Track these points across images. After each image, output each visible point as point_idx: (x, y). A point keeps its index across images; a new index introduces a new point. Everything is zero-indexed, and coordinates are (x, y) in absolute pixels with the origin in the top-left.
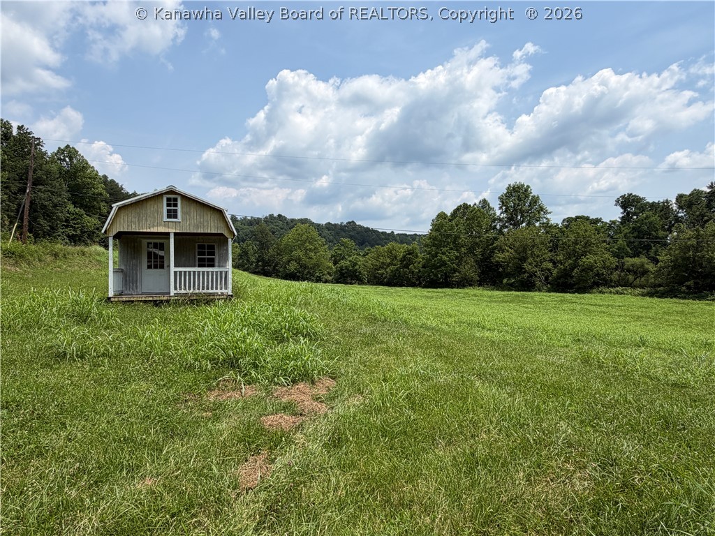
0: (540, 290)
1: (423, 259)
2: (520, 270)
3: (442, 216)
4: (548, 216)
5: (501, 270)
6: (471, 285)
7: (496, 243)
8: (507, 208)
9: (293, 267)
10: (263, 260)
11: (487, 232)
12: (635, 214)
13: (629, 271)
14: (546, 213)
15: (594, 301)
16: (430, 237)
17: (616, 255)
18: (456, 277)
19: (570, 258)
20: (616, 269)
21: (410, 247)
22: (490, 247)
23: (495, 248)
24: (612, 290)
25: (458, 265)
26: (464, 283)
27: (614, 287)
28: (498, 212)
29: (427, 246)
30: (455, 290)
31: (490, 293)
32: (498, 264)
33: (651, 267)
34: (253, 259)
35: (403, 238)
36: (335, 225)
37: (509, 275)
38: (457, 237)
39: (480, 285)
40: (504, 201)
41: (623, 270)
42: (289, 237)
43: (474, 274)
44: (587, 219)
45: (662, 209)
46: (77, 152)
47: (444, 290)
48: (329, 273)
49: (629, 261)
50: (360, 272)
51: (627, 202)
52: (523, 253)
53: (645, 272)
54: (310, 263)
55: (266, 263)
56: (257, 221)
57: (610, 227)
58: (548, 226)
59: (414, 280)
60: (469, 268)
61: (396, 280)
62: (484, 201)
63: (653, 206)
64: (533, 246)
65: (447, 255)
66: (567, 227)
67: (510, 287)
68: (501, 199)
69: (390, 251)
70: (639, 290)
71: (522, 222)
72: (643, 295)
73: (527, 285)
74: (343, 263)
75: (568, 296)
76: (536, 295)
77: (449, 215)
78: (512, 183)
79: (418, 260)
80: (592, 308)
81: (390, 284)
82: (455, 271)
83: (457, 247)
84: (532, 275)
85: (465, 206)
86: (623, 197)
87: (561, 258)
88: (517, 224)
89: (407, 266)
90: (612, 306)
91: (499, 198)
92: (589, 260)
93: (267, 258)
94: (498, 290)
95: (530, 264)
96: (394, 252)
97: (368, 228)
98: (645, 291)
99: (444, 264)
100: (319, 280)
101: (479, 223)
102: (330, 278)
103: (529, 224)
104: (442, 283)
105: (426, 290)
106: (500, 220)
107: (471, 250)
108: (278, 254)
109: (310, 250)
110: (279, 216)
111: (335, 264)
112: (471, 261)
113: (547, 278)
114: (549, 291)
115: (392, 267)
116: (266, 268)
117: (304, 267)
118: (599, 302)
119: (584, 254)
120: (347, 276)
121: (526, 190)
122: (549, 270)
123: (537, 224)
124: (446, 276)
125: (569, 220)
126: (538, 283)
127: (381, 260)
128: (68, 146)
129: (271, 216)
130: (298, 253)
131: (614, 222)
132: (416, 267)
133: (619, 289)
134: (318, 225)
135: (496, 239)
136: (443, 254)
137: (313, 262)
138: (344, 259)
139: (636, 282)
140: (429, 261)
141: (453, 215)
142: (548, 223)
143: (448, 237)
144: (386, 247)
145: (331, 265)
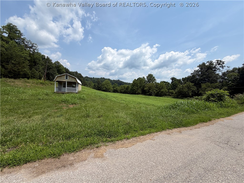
0: (153, 96)
2: (149, 92)
3: (135, 80)
4: (156, 81)
6: (140, 94)
8: (148, 79)
9: (104, 89)
10: (98, 87)
11: (144, 83)
12: (174, 81)
14: (156, 80)
16: (132, 84)
17: (168, 89)
18: (137, 92)
19: (159, 90)
21: (128, 86)
22: (144, 87)
24: (167, 96)
25: (137, 90)
26: (138, 94)
28: (146, 80)
29: (131, 86)
30: (136, 95)
31: (143, 96)
32: (145, 90)
34: (96, 87)
38: (137, 84)
39: (141, 94)
41: (169, 93)
42: (104, 83)
43: (140, 92)
45: (179, 81)
46: (59, 62)
47: (134, 95)
48: (112, 90)
49: (170, 91)
50: (118, 90)
51: (173, 79)
52: (150, 88)
53: (173, 93)
54: (108, 88)
55: (99, 88)
56: (99, 79)
58: (156, 83)
59: (128, 93)
60: (140, 91)
61: (125, 92)
62: (144, 77)
64: (152, 87)
65: (135, 88)
67: (148, 95)
68: (147, 77)
69: (124, 86)
70: (171, 97)
71: (151, 82)
73: (150, 95)
74: (114, 88)
78: (149, 74)
81: (123, 93)
82: (137, 91)
83: (137, 86)
84: (151, 93)
85: (140, 78)
89: (127, 90)
92: (162, 90)
93: (99, 86)
94: (145, 95)
95: (151, 90)
99: (134, 89)
100: (110, 92)
101: (142, 82)
102: (112, 91)
104: (134, 93)
105: (130, 95)
106: (147, 81)
107: (140, 87)
108: (102, 86)
109: (108, 85)
110: (103, 78)
111: (113, 88)
112: (140, 89)
114: (155, 96)
115: (124, 90)
116: (99, 89)
117: (107, 89)
120: (115, 91)
121: (152, 75)
122: (155, 92)
123: (154, 82)
126: (153, 94)
127: (122, 88)
128: (57, 61)
129: (102, 78)
130: (106, 86)
132: (129, 90)
133: (168, 96)
134: (112, 80)
135: (145, 85)
136: (134, 87)
137: (109, 88)
138: (115, 87)
139: (172, 95)
140: (131, 89)
141: (137, 79)
142: (156, 82)
143: (135, 84)
144: (123, 86)
145: (112, 89)
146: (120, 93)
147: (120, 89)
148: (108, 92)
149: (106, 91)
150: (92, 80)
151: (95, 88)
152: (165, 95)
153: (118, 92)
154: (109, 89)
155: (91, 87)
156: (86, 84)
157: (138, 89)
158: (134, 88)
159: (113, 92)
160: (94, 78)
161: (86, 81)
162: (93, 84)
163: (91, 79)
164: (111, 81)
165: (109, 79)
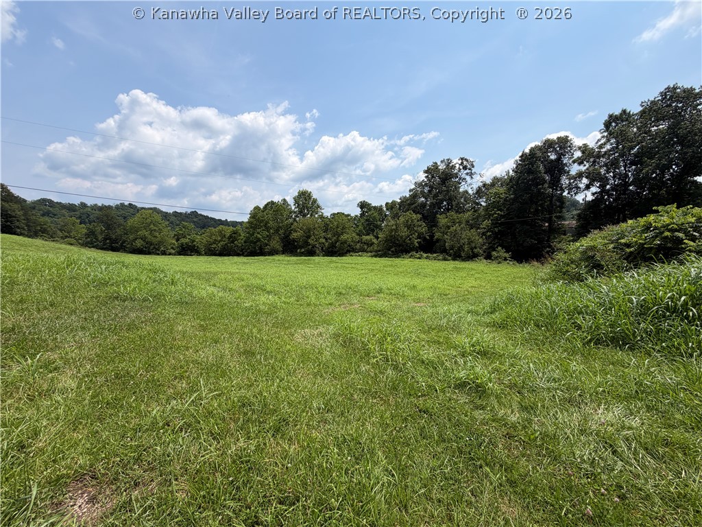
0: (318, 256)
1: (244, 237)
2: (307, 243)
3: (257, 208)
4: (323, 211)
5: (296, 244)
6: (277, 254)
7: (293, 227)
8: (298, 205)
9: (139, 243)
10: (110, 239)
11: (287, 219)
12: (366, 212)
13: (365, 243)
14: (321, 209)
15: (347, 261)
16: (248, 222)
17: (358, 234)
18: (267, 249)
19: (334, 236)
20: (358, 242)
21: (235, 229)
22: (289, 230)
23: (292, 230)
24: (357, 254)
25: (268, 241)
26: (273, 253)
27: (357, 252)
28: (293, 208)
29: (247, 228)
30: (267, 257)
31: (289, 258)
32: (294, 240)
33: (375, 241)
34: (100, 238)
35: (234, 224)
36: (181, 213)
37: (301, 247)
38: (267, 223)
39: (283, 253)
40: (296, 200)
41: (362, 243)
42: (133, 222)
43: (279, 247)
44: (343, 214)
45: (379, 210)
47: (259, 257)
48: (172, 248)
49: (365, 238)
50: (198, 247)
51: (363, 205)
52: (308, 233)
53: (372, 244)
54: (154, 240)
55: (115, 241)
56: (109, 207)
57: (355, 219)
58: (322, 217)
59: (239, 252)
60: (276, 243)
61: (226, 252)
62: (284, 200)
63: (375, 208)
64: (314, 229)
65: (261, 234)
66: (333, 218)
67: (302, 254)
69: (220, 232)
70: (369, 254)
71: (308, 214)
72: (372, 257)
73: (311, 253)
74: (183, 241)
75: (334, 258)
76: (316, 259)
77: (262, 208)
78: (301, 189)
79: (241, 238)
80: (347, 265)
81: (221, 254)
82: (267, 245)
83: (268, 229)
84: (314, 246)
85: (272, 203)
86: (361, 202)
87: (329, 236)
88: (304, 215)
89: (233, 242)
90: (358, 264)
91: (294, 198)
92: (344, 237)
93: (114, 237)
94: (294, 256)
95: (313, 240)
96: (223, 232)
97: (207, 217)
98: (373, 254)
99: (259, 240)
100: (164, 253)
101: (281, 214)
102: (173, 251)
103: (311, 215)
104: (258, 253)
105: (246, 258)
106: (295, 212)
107: (277, 231)
108: (125, 234)
109: (155, 230)
110: (130, 204)
111: (177, 240)
112: (277, 238)
113: (322, 248)
114: (324, 256)
115: (222, 243)
116: (113, 244)
117: (149, 243)
118: (351, 262)
119: (342, 234)
120: (187, 250)
121: (309, 194)
122: (323, 243)
123: (316, 216)
124: (261, 248)
125: (334, 214)
126: (318, 252)
127: (214, 237)
129: (122, 205)
130: (143, 233)
131: (357, 216)
132: (240, 242)
133: (360, 253)
134: (167, 213)
135: (292, 224)
136: (258, 233)
137: (158, 239)
138: (185, 237)
139: (369, 249)
140: (248, 238)
141: (264, 208)
142: (322, 215)
143: (261, 223)
144: (217, 229)
145: (174, 241)
146: (206, 254)
147: (204, 241)
148: (158, 254)
149: (149, 253)
150: (77, 213)
151: (91, 241)
152: (352, 251)
153: (198, 253)
154: (160, 243)
155: (73, 241)
156: (44, 231)
157: (269, 237)
158: (258, 235)
159: (180, 255)
160: (83, 205)
161: (47, 219)
162: (83, 229)
163: (71, 208)
164: (165, 216)
165: (155, 210)
